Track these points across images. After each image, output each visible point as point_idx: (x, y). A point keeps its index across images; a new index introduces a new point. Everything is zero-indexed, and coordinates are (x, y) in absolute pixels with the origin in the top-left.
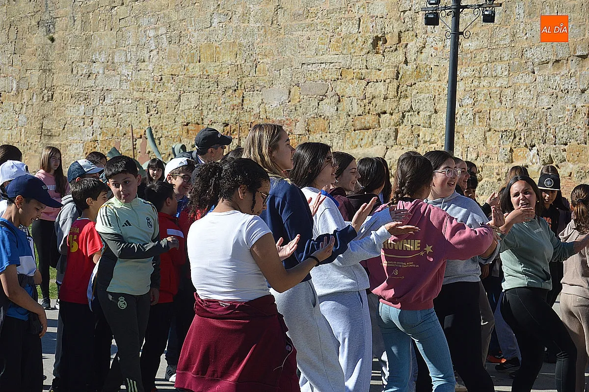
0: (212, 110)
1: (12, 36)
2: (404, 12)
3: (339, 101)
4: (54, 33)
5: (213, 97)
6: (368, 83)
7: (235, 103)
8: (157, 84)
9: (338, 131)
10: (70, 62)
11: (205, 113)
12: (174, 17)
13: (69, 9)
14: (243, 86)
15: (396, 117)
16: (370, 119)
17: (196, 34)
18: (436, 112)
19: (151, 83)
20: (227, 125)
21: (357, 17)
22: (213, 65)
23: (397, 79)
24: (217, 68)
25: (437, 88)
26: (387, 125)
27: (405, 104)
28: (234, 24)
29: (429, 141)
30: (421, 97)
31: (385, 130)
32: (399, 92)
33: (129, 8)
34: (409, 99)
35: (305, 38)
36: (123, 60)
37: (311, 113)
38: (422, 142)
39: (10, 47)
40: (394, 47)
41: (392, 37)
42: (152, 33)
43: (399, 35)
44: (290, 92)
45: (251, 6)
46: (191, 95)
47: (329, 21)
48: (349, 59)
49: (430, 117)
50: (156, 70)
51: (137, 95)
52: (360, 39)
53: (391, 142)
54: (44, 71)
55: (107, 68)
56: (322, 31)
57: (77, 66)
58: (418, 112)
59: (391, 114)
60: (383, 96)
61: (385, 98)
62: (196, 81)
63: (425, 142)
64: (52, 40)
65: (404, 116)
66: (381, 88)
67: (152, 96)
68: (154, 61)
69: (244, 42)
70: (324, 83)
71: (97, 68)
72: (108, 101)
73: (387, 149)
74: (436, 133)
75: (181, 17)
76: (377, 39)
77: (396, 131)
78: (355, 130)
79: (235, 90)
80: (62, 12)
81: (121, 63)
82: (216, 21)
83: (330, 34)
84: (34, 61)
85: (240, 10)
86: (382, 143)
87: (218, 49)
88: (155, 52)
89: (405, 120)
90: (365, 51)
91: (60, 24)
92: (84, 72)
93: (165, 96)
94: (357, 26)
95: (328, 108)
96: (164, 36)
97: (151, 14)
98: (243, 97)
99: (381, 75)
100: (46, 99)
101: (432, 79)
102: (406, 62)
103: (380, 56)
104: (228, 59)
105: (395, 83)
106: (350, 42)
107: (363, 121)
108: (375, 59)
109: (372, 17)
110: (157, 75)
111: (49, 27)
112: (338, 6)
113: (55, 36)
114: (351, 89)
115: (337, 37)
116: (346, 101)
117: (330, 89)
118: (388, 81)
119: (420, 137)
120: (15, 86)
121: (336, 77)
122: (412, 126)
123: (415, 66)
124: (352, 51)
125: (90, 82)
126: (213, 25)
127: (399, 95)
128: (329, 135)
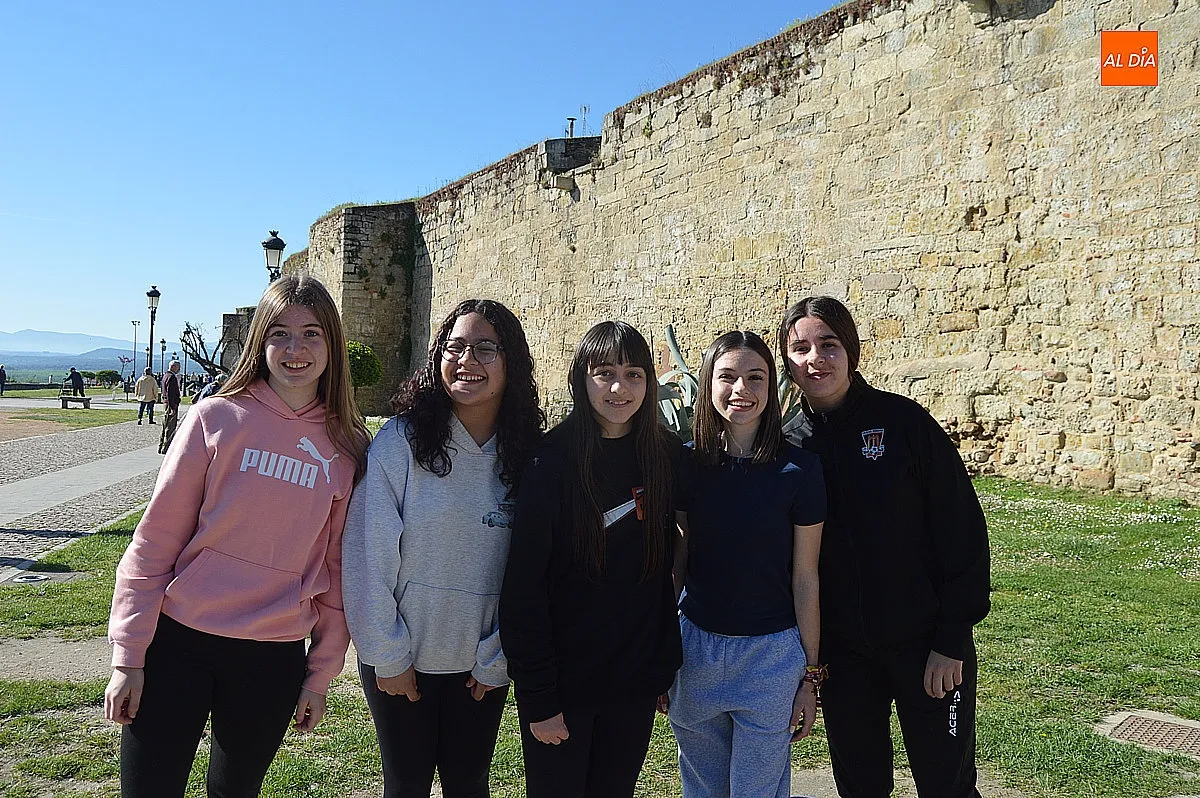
0: (748, 316)
1: (535, 251)
2: (1014, 170)
3: (917, 296)
4: (575, 242)
5: (749, 300)
6: (960, 269)
7: (777, 305)
8: (684, 289)
9: (916, 334)
10: (592, 272)
11: (740, 319)
12: (703, 210)
13: (590, 215)
14: (786, 285)
15: (1004, 313)
16: (964, 318)
17: (728, 228)
18: (1068, 303)
19: (677, 287)
20: (767, 332)
21: (942, 186)
22: (750, 261)
23: (1004, 262)
24: (754, 266)
25: (1070, 270)
26: (989, 324)
27: (1017, 294)
28: (774, 212)
29: (1057, 344)
30: (1043, 284)
31: (985, 331)
32: (1009, 279)
33: (653, 206)
34: (1023, 288)
35: (868, 219)
36: (647, 265)
37: (878, 312)
38: (1046, 345)
39: (533, 261)
40: (999, 219)
41: (995, 207)
42: (678, 232)
43: (1006, 202)
44: (848, 288)
45: (796, 187)
46: (723, 300)
47: (901, 195)
48: (931, 240)
49: (1059, 310)
50: (682, 274)
51: (661, 302)
52: (946, 213)
53: (996, 346)
54: (566, 283)
55: (629, 275)
56: (892, 209)
57: (598, 275)
58: (1039, 305)
59: (996, 309)
60: (982, 286)
61: (987, 289)
62: (729, 283)
63: (1050, 345)
64: (574, 250)
65: (1015, 312)
66: (980, 275)
67: (678, 303)
68: (681, 262)
69: (788, 231)
70: (896, 273)
71: (619, 276)
72: (630, 311)
73: (991, 356)
74: (1068, 333)
75: (711, 211)
76: (972, 211)
77: (1004, 332)
78: (941, 333)
79: (777, 290)
80: (583, 219)
81: (644, 268)
82: (752, 210)
83: (902, 211)
84: (556, 274)
85: (782, 194)
86: (983, 349)
87: (755, 243)
88: (681, 253)
89: (1018, 317)
90: (954, 228)
91: (581, 232)
92: (605, 282)
93: (694, 303)
94: (942, 196)
95: (901, 305)
96: (691, 234)
97: (676, 211)
98: (787, 298)
99: (980, 259)
100: (567, 312)
101: (1061, 259)
102: (1018, 238)
103: (978, 233)
104: (768, 254)
105: (1002, 267)
106: (933, 217)
107: (953, 320)
108: (969, 238)
109: (964, 183)
110: (684, 278)
111: (570, 236)
112: (914, 174)
113: (576, 246)
114: (935, 279)
115: (912, 212)
116: (926, 295)
117: (905, 281)
118: (990, 265)
119: (1042, 340)
120: (538, 301)
121: (913, 265)
122: (1030, 324)
123: (1033, 242)
124: (936, 229)
125: (612, 292)
126: (749, 215)
127: (1008, 282)
128: (903, 340)
